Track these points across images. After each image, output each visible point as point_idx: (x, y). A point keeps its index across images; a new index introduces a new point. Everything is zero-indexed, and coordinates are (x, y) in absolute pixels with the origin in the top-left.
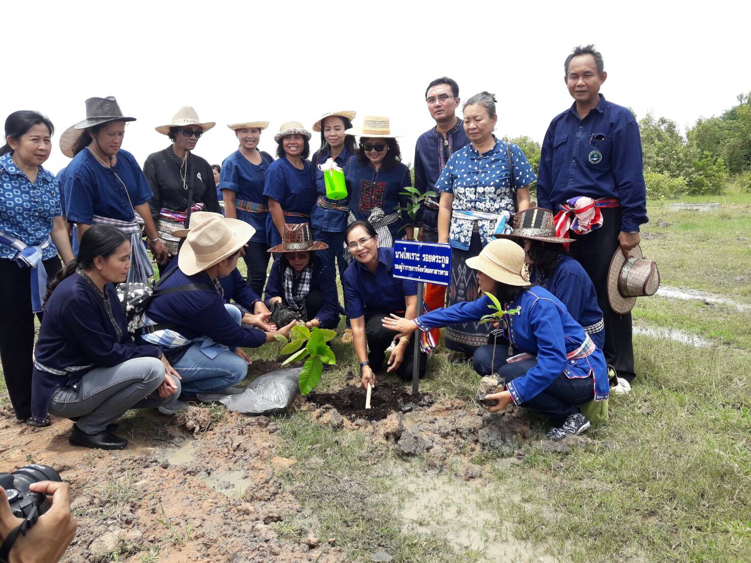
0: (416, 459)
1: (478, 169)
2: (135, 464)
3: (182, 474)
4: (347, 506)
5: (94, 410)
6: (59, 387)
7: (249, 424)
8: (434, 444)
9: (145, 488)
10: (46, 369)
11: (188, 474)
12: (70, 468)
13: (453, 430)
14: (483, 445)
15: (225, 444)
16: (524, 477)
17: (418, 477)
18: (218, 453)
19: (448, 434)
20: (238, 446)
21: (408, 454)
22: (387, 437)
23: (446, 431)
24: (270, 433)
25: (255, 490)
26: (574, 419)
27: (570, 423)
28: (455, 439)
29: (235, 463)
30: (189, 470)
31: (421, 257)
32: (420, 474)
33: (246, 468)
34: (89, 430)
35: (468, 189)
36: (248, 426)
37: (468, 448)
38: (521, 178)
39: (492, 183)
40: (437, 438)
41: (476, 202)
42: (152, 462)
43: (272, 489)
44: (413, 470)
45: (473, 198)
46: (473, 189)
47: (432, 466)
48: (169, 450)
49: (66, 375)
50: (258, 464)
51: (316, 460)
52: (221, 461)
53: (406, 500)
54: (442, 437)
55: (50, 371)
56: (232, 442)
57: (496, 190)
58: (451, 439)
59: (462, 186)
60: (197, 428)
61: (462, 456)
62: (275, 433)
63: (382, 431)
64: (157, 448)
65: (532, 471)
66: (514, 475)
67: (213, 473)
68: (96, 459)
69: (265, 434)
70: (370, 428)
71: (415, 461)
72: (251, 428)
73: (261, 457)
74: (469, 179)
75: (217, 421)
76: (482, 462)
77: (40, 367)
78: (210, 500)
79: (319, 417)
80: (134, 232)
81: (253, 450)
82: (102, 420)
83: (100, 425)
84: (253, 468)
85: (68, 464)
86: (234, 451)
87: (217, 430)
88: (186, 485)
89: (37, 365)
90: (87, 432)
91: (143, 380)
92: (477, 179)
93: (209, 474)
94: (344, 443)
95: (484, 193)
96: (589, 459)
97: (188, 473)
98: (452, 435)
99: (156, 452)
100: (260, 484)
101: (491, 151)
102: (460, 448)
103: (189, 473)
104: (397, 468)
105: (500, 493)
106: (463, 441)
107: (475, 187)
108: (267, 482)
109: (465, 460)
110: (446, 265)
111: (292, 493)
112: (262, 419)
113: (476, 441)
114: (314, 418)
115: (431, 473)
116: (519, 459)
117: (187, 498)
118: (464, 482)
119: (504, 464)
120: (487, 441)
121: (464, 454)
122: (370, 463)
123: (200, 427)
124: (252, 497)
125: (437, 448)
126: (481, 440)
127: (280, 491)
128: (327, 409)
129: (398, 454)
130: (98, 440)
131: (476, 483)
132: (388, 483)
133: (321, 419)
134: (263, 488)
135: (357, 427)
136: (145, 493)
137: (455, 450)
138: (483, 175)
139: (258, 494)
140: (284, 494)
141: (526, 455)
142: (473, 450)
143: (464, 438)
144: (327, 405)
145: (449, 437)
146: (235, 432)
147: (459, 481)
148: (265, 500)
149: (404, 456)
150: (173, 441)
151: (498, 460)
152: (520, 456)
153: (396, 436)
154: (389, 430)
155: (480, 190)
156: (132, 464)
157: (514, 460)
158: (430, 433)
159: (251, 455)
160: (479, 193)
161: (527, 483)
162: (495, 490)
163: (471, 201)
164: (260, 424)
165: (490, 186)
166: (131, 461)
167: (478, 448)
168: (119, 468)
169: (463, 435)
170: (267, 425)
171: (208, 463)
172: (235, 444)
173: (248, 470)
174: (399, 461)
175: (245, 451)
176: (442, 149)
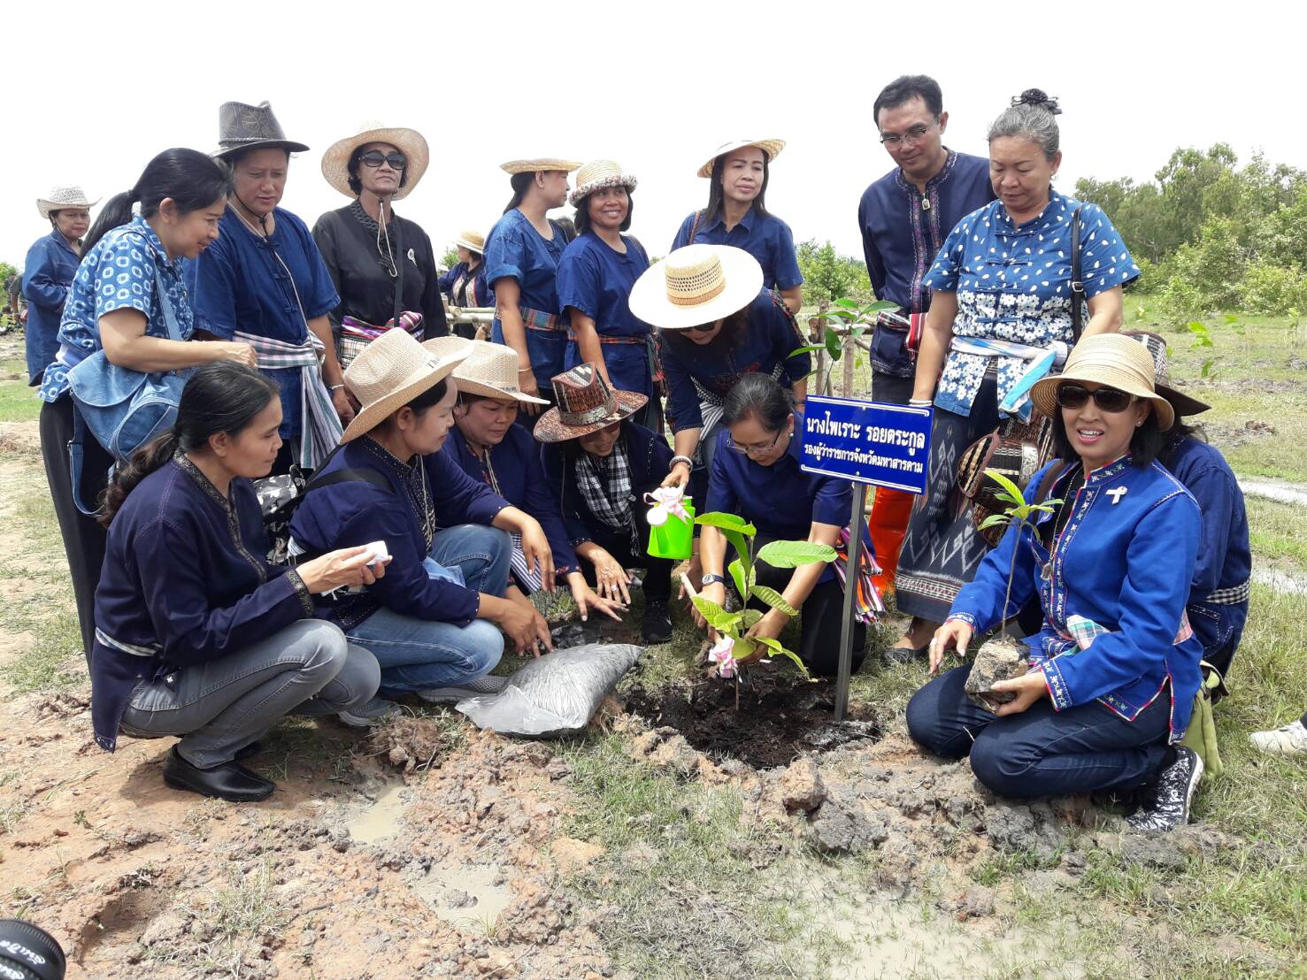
0: (851, 860)
1: (1009, 257)
2: (284, 837)
3: (373, 867)
4: (708, 971)
5: (210, 723)
6: (141, 679)
7: (512, 758)
8: (889, 829)
9: (297, 900)
10: (117, 644)
11: (386, 868)
12: (159, 838)
13: (930, 803)
14: (995, 841)
15: (462, 801)
16: (1086, 920)
17: (856, 904)
18: (448, 822)
19: (918, 809)
20: (488, 809)
21: (835, 851)
22: (791, 807)
23: (914, 804)
24: (552, 779)
25: (517, 919)
26: (1172, 784)
27: (1167, 795)
28: (933, 821)
29: (480, 846)
30: (387, 859)
31: (863, 433)
32: (861, 898)
33: (501, 859)
34: (200, 761)
35: (982, 296)
36: (509, 763)
37: (963, 845)
38: (1098, 273)
39: (1034, 288)
40: (896, 817)
41: (995, 323)
42: (317, 836)
43: (552, 920)
44: (843, 886)
45: (991, 316)
46: (992, 297)
47: (887, 882)
48: (352, 805)
49: (156, 655)
50: (526, 854)
51: (642, 852)
52: (451, 840)
53: (834, 961)
54: (904, 814)
55: (127, 649)
56: (477, 801)
57: (1042, 302)
58: (923, 821)
59: (970, 289)
60: (411, 763)
61: (949, 859)
62: (562, 781)
63: (779, 795)
64: (330, 801)
65: (1103, 905)
66: (1064, 913)
67: (435, 867)
68: (212, 820)
69: (542, 781)
70: (753, 781)
71: (848, 865)
72: (516, 767)
73: (533, 834)
74: (986, 276)
75: (449, 748)
76: (990, 879)
77: (108, 642)
78: (425, 941)
79: (652, 748)
80: (308, 364)
81: (517, 820)
82: (226, 741)
83: (222, 750)
84: (515, 862)
85: (157, 830)
86: (480, 818)
87: (448, 767)
88: (378, 900)
89: (102, 637)
90: (197, 765)
91: (302, 666)
92: (1003, 277)
93: (427, 868)
94: (700, 815)
95: (1015, 307)
96: (1229, 883)
97: (385, 865)
98: (928, 813)
99: (326, 811)
100: (527, 908)
101: (1038, 219)
102: (945, 843)
103: (389, 865)
104: (812, 881)
105: (1039, 956)
106: (952, 829)
107: (998, 294)
108: (542, 904)
109: (957, 871)
110: (918, 450)
111: (593, 928)
112: (538, 749)
113: (980, 830)
114: (638, 754)
115: (884, 896)
116: (1072, 874)
117: (378, 933)
118: (957, 925)
119: (1042, 884)
120: (1005, 832)
121: (954, 857)
122: (755, 864)
123: (417, 759)
124: (511, 935)
125: (895, 839)
126: (992, 829)
127: (568, 921)
128: (666, 736)
129: (813, 849)
130: (216, 780)
131: (982, 927)
132: (794, 915)
133: (653, 756)
134: (533, 916)
135: (726, 777)
136: (297, 911)
137: (934, 846)
138: (1017, 271)
139: (523, 930)
140: (576, 931)
141: (1088, 867)
142: (973, 850)
143: (953, 823)
144: (666, 728)
145: (920, 815)
146: (482, 778)
147: (946, 921)
148: (537, 944)
149: (826, 853)
150: (361, 787)
151: (1028, 873)
152: (1073, 868)
153: (809, 807)
154: (794, 795)
155: (1007, 300)
156: (279, 836)
157: (1059, 875)
158: (879, 804)
159: (511, 830)
160: (1004, 307)
161: (1095, 935)
162: (1027, 947)
163: (986, 321)
164: (533, 760)
165: (1028, 294)
166: (277, 831)
167: (983, 843)
168: (251, 846)
169: (952, 816)
170: (547, 761)
171: (426, 845)
172: (482, 805)
173: (505, 864)
174: (816, 864)
175: (501, 820)
176: (916, 217)
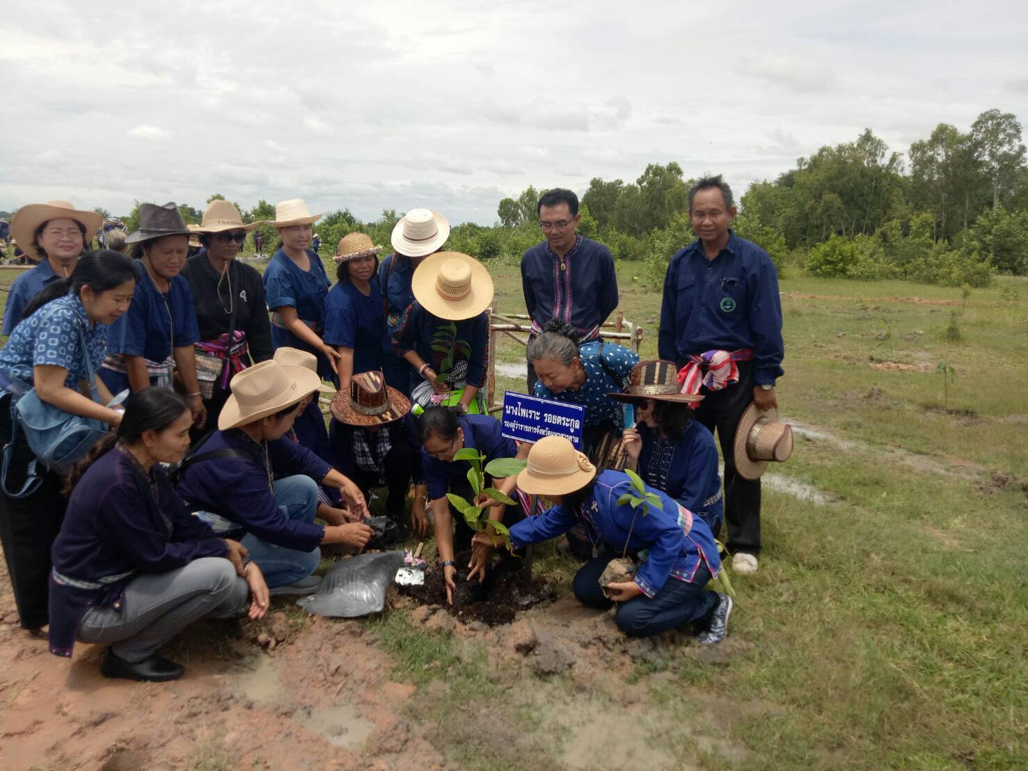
0: (557, 677)
2: (205, 704)
3: (274, 716)
5: (140, 632)
6: (91, 605)
7: (339, 633)
8: (575, 656)
9: (239, 745)
10: (72, 583)
11: (283, 716)
12: (114, 715)
13: (596, 638)
14: (633, 658)
15: (319, 666)
16: (686, 699)
17: (566, 703)
18: (313, 681)
19: (589, 643)
20: (337, 670)
21: (550, 673)
22: (519, 648)
23: (587, 640)
24: (367, 645)
25: (382, 740)
26: (718, 617)
27: (716, 624)
28: (598, 649)
29: (338, 693)
30: (284, 710)
32: (568, 699)
33: (354, 701)
34: (131, 657)
36: (337, 636)
37: (617, 662)
40: (578, 649)
42: (228, 699)
43: (403, 736)
44: (556, 693)
47: (581, 689)
48: (243, 676)
49: (102, 588)
50: (370, 697)
51: (437, 686)
52: (318, 692)
53: (564, 739)
54: (581, 646)
55: (79, 584)
56: (328, 665)
58: (592, 650)
60: (273, 643)
61: (610, 670)
62: (375, 645)
63: (511, 642)
64: (226, 676)
65: (693, 690)
66: (675, 696)
67: (315, 711)
68: (149, 698)
69: (362, 646)
70: (491, 634)
71: (556, 680)
72: (343, 639)
73: (368, 683)
75: (297, 630)
76: (633, 681)
77: (62, 580)
78: (334, 761)
79: (424, 621)
80: (162, 375)
81: (358, 675)
82: (150, 643)
83: (147, 649)
84: (364, 702)
85: (112, 709)
86: (333, 676)
87: (299, 643)
88: (293, 739)
89: (58, 578)
90: (129, 660)
91: (210, 591)
93: (309, 713)
94: (466, 658)
96: (750, 671)
97: (282, 714)
98: (594, 645)
99: (228, 682)
100: (388, 732)
102: (607, 662)
103: (285, 714)
104: (540, 693)
105: (667, 723)
106: (609, 653)
108: (396, 728)
109: (615, 678)
111: (425, 738)
112: (355, 626)
113: (624, 652)
114: (416, 623)
115: (580, 697)
116: (675, 673)
117: (303, 760)
118: (623, 710)
119: (661, 680)
120: (638, 653)
121: (613, 670)
122: (505, 686)
123: (276, 639)
124: (380, 749)
125: (580, 662)
126: (631, 652)
127: (410, 736)
128: (434, 611)
129: (536, 673)
130: (144, 669)
131: (635, 710)
132: (535, 715)
133: (428, 624)
134: (392, 736)
135: (474, 633)
136: (240, 753)
137: (602, 664)
139: (388, 745)
140: (416, 741)
141: (682, 668)
142: (623, 664)
143: (609, 649)
144: (435, 606)
145: (591, 646)
146: (326, 649)
147: (615, 708)
148: (396, 752)
149: (543, 675)
150: (239, 662)
151: (652, 675)
152: (675, 670)
153: (526, 649)
154: (521, 642)
156: (201, 704)
157: (668, 675)
158: (566, 641)
159: (355, 682)
161: (692, 707)
162: (660, 718)
164: (353, 633)
166: (199, 700)
167: (627, 659)
168: (186, 711)
169: (610, 646)
170: (361, 634)
171: (304, 698)
172: (333, 668)
173: (358, 703)
174: (538, 683)
175: (346, 675)
176: (557, 274)
